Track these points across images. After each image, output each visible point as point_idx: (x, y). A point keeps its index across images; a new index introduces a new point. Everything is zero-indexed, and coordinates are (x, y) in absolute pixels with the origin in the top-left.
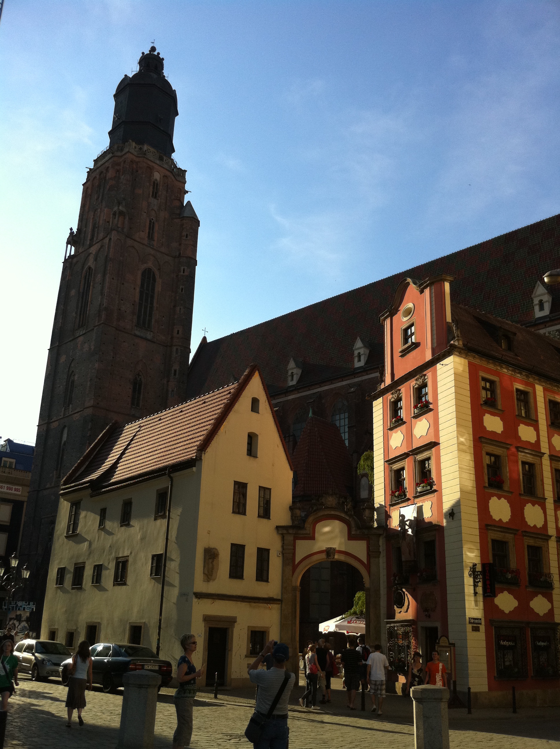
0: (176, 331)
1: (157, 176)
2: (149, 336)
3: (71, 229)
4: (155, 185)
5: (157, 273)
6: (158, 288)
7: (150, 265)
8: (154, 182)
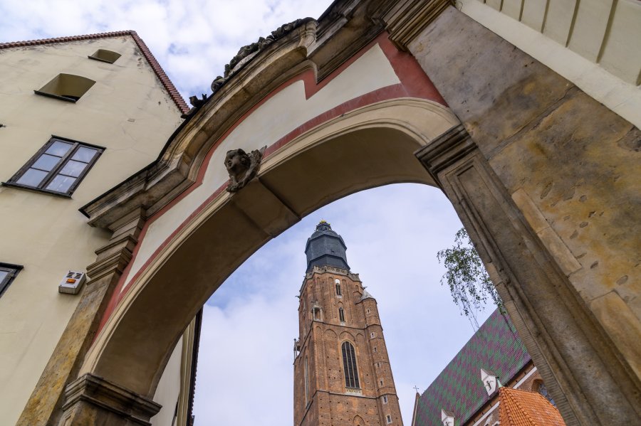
0: (379, 383)
1: (337, 281)
2: (359, 394)
3: (295, 340)
4: (338, 287)
5: (354, 344)
6: (357, 353)
7: (346, 338)
8: (337, 286)
